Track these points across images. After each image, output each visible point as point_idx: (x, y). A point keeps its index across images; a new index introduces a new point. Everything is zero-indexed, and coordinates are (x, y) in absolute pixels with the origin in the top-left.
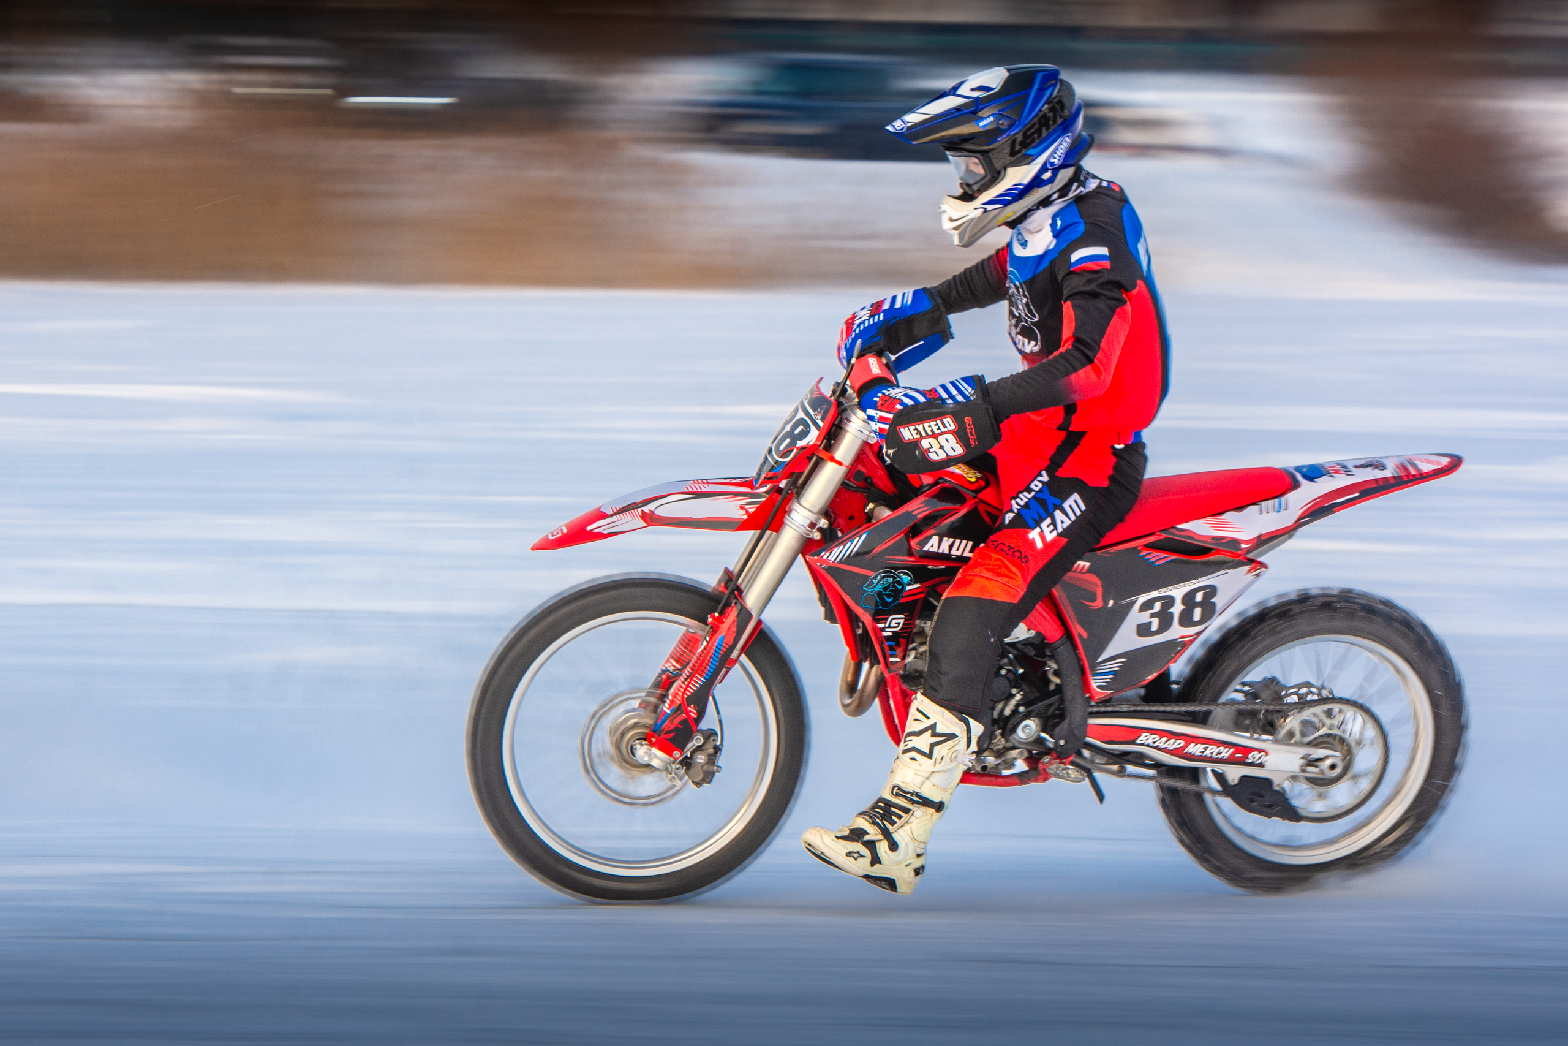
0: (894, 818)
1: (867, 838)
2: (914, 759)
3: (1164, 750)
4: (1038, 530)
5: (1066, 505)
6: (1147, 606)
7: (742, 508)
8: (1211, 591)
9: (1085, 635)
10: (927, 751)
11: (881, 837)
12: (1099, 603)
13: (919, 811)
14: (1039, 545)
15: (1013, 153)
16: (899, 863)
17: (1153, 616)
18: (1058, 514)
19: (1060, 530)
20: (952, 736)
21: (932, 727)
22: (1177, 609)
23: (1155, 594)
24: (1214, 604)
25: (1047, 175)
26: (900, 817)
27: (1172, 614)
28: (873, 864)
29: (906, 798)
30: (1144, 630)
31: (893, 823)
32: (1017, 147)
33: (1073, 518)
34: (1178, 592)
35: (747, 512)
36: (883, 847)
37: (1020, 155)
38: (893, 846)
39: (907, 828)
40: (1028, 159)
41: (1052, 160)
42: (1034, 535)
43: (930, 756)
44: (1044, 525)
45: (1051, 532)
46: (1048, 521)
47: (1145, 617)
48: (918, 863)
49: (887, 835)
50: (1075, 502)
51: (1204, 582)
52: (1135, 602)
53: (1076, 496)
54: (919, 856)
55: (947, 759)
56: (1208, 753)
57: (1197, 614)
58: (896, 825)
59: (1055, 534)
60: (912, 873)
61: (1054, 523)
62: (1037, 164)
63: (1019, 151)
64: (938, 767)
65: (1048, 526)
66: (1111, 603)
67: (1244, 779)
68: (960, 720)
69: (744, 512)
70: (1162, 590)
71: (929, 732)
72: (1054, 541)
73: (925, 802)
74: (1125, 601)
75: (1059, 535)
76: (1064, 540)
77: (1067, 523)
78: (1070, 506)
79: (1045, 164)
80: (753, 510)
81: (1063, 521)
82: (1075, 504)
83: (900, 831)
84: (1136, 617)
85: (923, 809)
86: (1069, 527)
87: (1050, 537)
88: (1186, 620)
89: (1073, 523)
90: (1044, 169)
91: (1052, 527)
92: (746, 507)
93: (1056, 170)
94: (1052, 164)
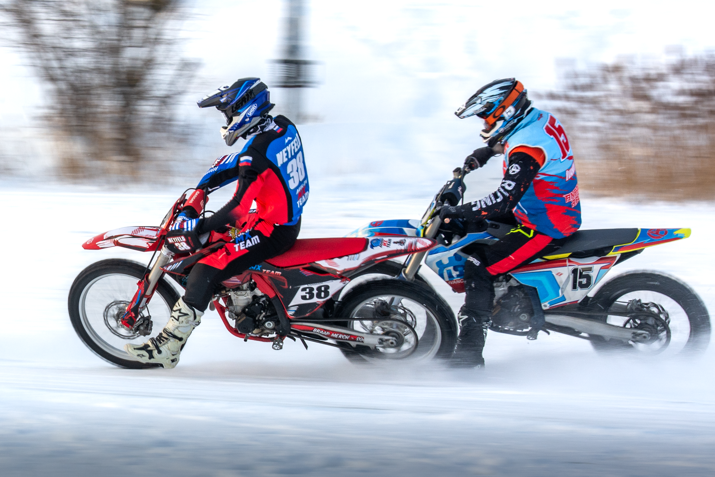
0: (161, 341)
1: (149, 349)
2: (173, 320)
3: (324, 335)
4: (238, 244)
5: (252, 239)
6: (304, 289)
7: (147, 243)
8: (327, 287)
9: (282, 297)
10: (177, 318)
11: (155, 348)
12: (286, 287)
13: (172, 339)
14: (237, 250)
15: (233, 111)
16: (163, 358)
17: (306, 293)
18: (248, 241)
19: (247, 247)
20: (186, 314)
21: (180, 310)
22: (315, 292)
23: (306, 286)
24: (328, 292)
25: (247, 120)
26: (163, 341)
27: (313, 294)
28: (150, 358)
29: (167, 334)
30: (304, 298)
31: (160, 343)
32: (234, 109)
33: (254, 244)
34: (315, 286)
35: (149, 245)
36: (155, 352)
37: (235, 112)
38: (160, 352)
39: (166, 345)
40: (239, 114)
41: (248, 114)
42: (236, 246)
43: (178, 320)
44: (241, 243)
45: (243, 246)
46: (243, 242)
47: (304, 293)
48: (173, 358)
49: (157, 348)
50: (256, 239)
51: (324, 283)
52: (299, 288)
53: (257, 237)
54: (173, 355)
55: (184, 323)
56: (340, 337)
57: (323, 294)
58: (162, 344)
59: (244, 248)
60: (171, 362)
61: (245, 244)
62: (242, 116)
63: (235, 111)
64: (181, 325)
65: (243, 244)
66: (291, 287)
67: (357, 345)
68: (190, 309)
69: (148, 245)
70: (309, 285)
71: (178, 312)
72: (243, 250)
73: (175, 337)
74: (295, 287)
75: (246, 248)
76: (248, 251)
77: (251, 245)
78: (254, 240)
79: (246, 115)
80: (151, 245)
81: (249, 244)
82: (256, 240)
83: (163, 346)
84: (300, 293)
85: (174, 339)
86: (251, 247)
87: (242, 248)
88: (319, 296)
89: (253, 246)
90: (245, 117)
91: (244, 245)
92: (149, 243)
93: (251, 118)
94: (248, 115)
